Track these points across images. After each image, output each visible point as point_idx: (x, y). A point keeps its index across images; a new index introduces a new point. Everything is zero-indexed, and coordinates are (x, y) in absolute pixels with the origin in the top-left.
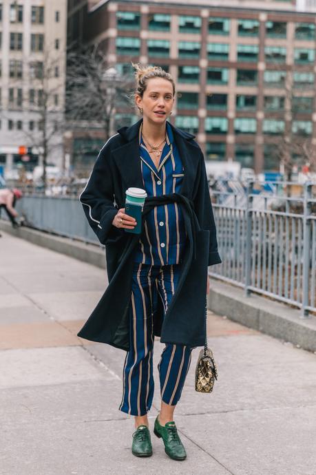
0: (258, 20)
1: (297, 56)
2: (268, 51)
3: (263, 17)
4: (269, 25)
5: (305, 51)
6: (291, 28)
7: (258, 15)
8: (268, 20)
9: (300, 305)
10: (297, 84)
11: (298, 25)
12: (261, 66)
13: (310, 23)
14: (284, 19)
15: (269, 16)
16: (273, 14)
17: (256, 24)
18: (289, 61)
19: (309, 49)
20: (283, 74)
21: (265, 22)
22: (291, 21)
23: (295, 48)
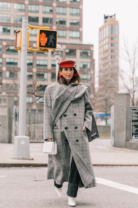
1: (82, 66)
3: (64, 47)
5: (85, 64)
6: (78, 52)
8: (67, 49)
11: (82, 51)
13: (88, 50)
14: (75, 48)
15: (67, 46)
16: (69, 45)
18: (78, 69)
19: (87, 62)
21: (65, 50)
22: (78, 49)
23: (80, 62)
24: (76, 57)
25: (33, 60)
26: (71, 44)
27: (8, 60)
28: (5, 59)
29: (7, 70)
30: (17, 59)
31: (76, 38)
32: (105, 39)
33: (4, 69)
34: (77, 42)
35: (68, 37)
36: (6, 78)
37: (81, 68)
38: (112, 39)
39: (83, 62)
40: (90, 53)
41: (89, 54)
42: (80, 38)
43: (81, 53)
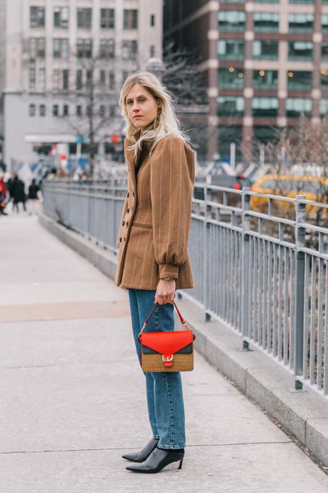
25: (315, 14)
27: (257, 17)
28: (253, 13)
29: (256, 39)
30: (278, 14)
33: (249, 36)
36: (254, 58)
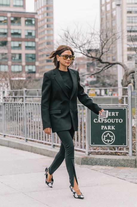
0: (6, 16)
1: (27, 34)
2: (12, 32)
3: (9, 15)
4: (12, 19)
5: (30, 31)
6: (23, 20)
7: (7, 14)
8: (12, 17)
9: (51, 143)
10: (27, 47)
11: (26, 19)
12: (9, 39)
13: (32, 18)
14: (20, 16)
15: (12, 14)
16: (14, 13)
17: (6, 18)
18: (23, 36)
19: (32, 30)
20: (20, 43)
21: (10, 18)
22: (23, 17)
23: (25, 30)
24: (21, 25)
26: (15, 12)
31: (20, 6)
32: (41, 9)
34: (21, 10)
35: (11, 5)
37: (26, 36)
38: (48, 8)
39: (27, 30)
40: (35, 21)
41: (33, 22)
42: (24, 6)
43: (26, 21)
